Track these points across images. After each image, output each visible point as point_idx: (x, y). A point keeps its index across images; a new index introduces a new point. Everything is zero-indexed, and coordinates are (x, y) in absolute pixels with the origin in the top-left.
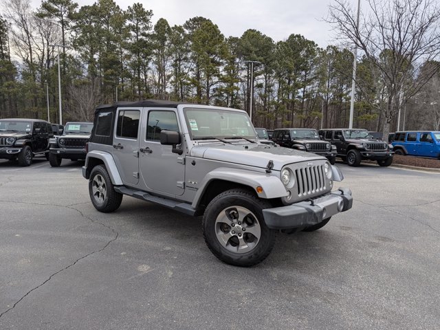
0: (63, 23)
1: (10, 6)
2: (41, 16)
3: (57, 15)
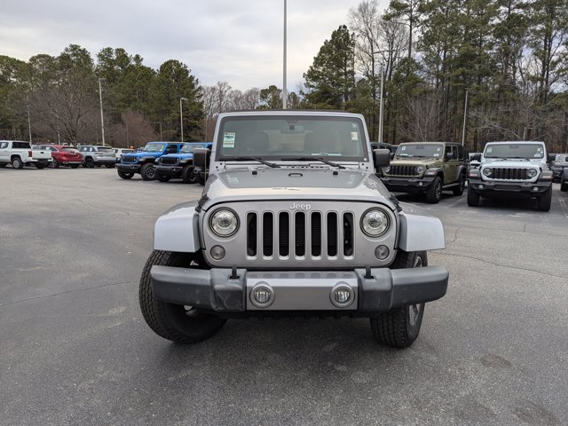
0: (412, 20)
1: (356, 15)
2: (387, 18)
3: (406, 12)
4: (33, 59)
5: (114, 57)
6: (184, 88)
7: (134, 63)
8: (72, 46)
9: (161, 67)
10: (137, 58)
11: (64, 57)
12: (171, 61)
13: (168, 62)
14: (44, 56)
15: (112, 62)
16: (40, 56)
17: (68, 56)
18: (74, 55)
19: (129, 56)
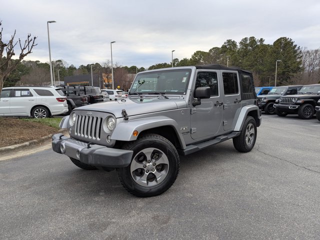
4: (210, 51)
5: (248, 42)
6: (288, 54)
7: (259, 44)
8: (228, 40)
9: (275, 43)
10: (262, 40)
11: (224, 47)
12: (281, 39)
13: (279, 40)
14: (215, 48)
15: (246, 45)
16: (214, 48)
17: (225, 46)
18: (228, 45)
19: (256, 40)
